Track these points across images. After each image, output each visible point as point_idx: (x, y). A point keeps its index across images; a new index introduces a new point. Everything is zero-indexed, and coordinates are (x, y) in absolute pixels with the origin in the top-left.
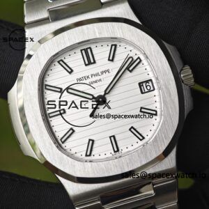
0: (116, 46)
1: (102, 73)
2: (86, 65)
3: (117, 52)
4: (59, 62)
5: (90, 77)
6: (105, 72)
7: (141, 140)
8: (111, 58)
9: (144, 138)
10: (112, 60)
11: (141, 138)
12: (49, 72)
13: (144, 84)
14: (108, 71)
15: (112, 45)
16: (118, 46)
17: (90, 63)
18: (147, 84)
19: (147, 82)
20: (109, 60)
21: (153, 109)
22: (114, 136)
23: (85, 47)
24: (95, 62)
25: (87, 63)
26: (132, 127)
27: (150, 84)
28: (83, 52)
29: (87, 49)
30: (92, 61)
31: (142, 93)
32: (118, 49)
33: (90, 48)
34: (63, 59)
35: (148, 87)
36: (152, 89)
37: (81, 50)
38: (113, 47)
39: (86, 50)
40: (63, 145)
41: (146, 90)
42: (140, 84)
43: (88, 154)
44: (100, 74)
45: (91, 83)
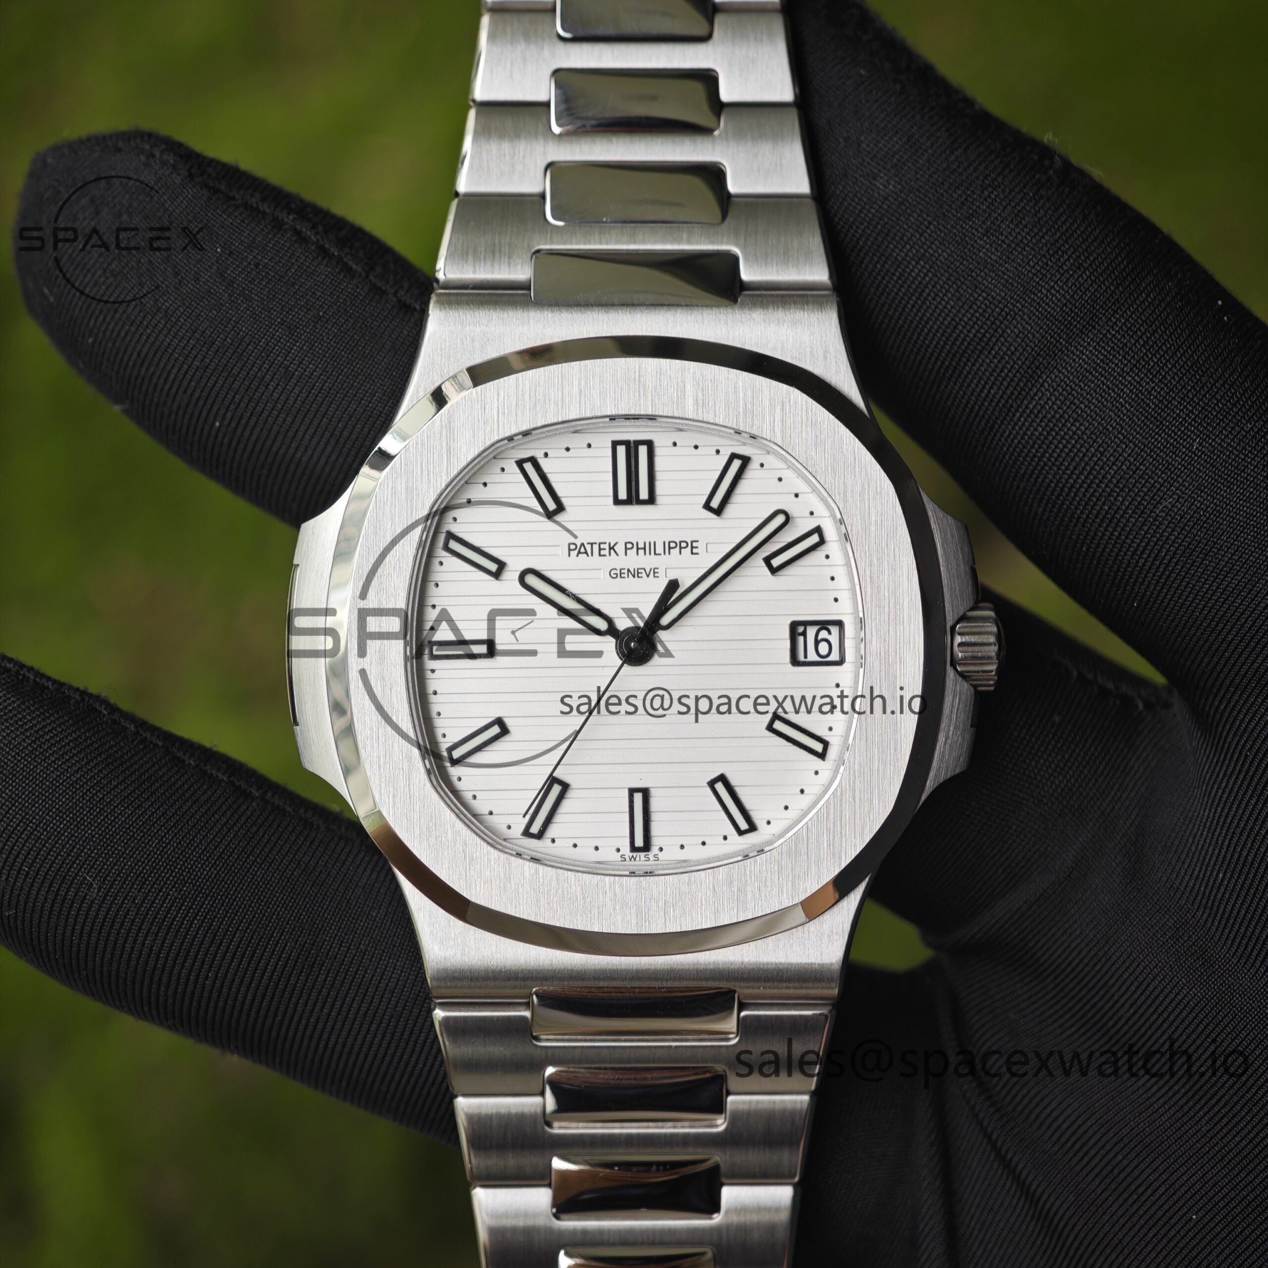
0: (746, 460)
1: (669, 547)
2: (617, 501)
3: (744, 486)
4: (520, 463)
5: (620, 549)
6: (681, 546)
7: (741, 833)
8: (715, 503)
9: (752, 828)
10: (718, 512)
11: (743, 825)
12: (475, 491)
13: (811, 632)
14: (692, 547)
15: (733, 456)
16: (754, 465)
17: (633, 499)
18: (823, 634)
19: (824, 625)
20: (707, 506)
21: (818, 733)
22: (645, 793)
23: (632, 437)
24: (651, 500)
25: (623, 495)
26: (722, 778)
27: (834, 638)
28: (621, 450)
29: (638, 443)
30: (644, 494)
31: (795, 662)
32: (751, 474)
33: (650, 444)
34: (539, 455)
35: (823, 648)
36: (835, 656)
37: (615, 444)
38: (737, 463)
39: (632, 448)
40: (453, 773)
41: (812, 656)
42: (796, 629)
43: (535, 829)
44: (659, 549)
45: (617, 574)
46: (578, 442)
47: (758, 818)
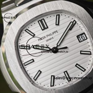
0: (59, 15)
1: (53, 33)
2: (43, 30)
3: (60, 19)
4: (25, 31)
5: (46, 37)
6: (55, 32)
7: (84, 71)
8: (57, 23)
9: (85, 70)
10: (58, 25)
11: (84, 70)
12: (21, 38)
13: (80, 37)
14: (57, 31)
15: (57, 15)
16: (60, 15)
17: (45, 28)
18: (82, 36)
19: (82, 34)
20: (56, 25)
21: (89, 51)
22: (66, 71)
23: (40, 19)
24: (47, 27)
25: (43, 28)
26: (77, 64)
27: (84, 35)
28: (40, 22)
29: (42, 20)
30: (46, 27)
31: (80, 42)
32: (61, 17)
33: (43, 19)
34: (28, 28)
35: (83, 38)
36: (85, 38)
37: (38, 21)
38: (58, 16)
39: (41, 21)
40: (36, 82)
41: (82, 40)
42: (78, 37)
43: (52, 85)
44: (52, 34)
45: (47, 41)
46: (33, 24)
47: (85, 68)
